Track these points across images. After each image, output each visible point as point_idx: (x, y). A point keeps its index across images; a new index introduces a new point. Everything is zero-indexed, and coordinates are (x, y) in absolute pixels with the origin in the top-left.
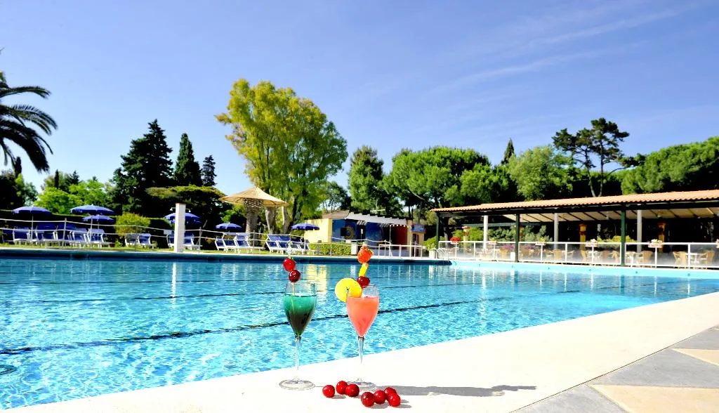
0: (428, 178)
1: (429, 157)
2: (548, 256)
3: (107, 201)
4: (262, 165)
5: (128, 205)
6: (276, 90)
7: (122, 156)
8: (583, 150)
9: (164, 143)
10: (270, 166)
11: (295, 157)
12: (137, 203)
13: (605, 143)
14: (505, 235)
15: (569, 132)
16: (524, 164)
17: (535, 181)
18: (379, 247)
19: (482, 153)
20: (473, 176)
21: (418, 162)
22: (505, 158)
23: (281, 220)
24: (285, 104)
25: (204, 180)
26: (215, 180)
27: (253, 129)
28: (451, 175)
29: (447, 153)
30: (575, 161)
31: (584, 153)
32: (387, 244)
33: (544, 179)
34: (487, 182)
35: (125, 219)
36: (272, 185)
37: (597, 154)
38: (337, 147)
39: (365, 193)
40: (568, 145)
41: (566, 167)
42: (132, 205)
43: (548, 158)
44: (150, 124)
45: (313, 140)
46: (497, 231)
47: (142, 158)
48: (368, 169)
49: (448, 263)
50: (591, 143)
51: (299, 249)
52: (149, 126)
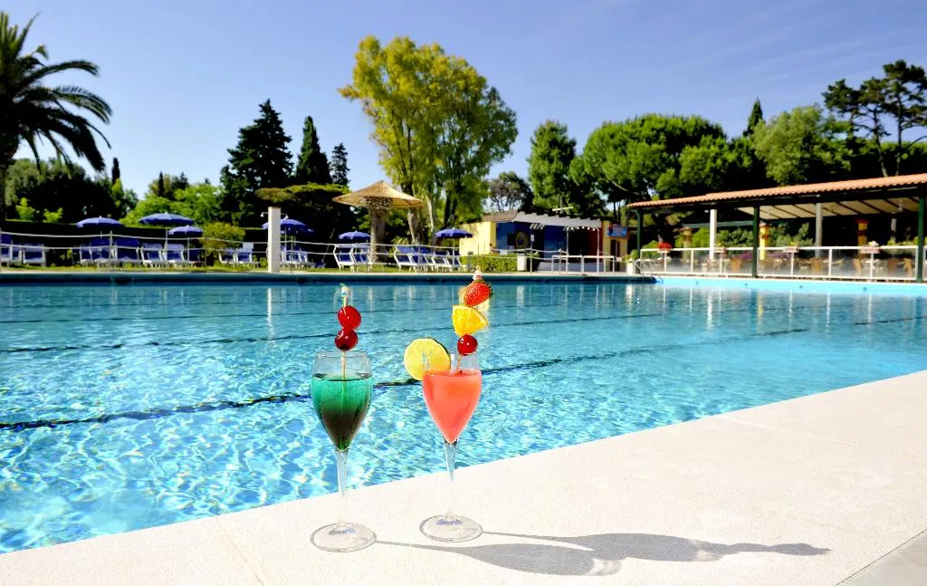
0: (632, 160)
1: (634, 131)
2: (802, 268)
3: (214, 208)
4: (401, 151)
5: (238, 213)
6: (417, 47)
7: (229, 150)
8: (870, 111)
9: (281, 130)
10: (413, 154)
11: (447, 140)
12: (249, 209)
13: (904, 98)
14: (746, 239)
15: (848, 84)
16: (776, 134)
17: (793, 158)
18: (552, 259)
19: (713, 121)
20: (697, 154)
21: (618, 137)
22: (749, 128)
23: (429, 226)
24: (428, 65)
25: (335, 177)
26: (349, 176)
27: (386, 103)
28: (665, 155)
29: (661, 122)
30: (856, 128)
31: (871, 114)
32: (563, 254)
33: (807, 155)
34: (719, 162)
35: (213, 230)
36: (415, 178)
37: (892, 115)
38: (502, 122)
39: (551, 186)
40: (847, 103)
41: (843, 136)
42: (243, 212)
43: (813, 125)
44: (261, 106)
45: (469, 114)
46: (735, 232)
47: (254, 150)
48: (555, 152)
49: (651, 281)
50: (883, 99)
51: (447, 264)
52: (260, 109)
